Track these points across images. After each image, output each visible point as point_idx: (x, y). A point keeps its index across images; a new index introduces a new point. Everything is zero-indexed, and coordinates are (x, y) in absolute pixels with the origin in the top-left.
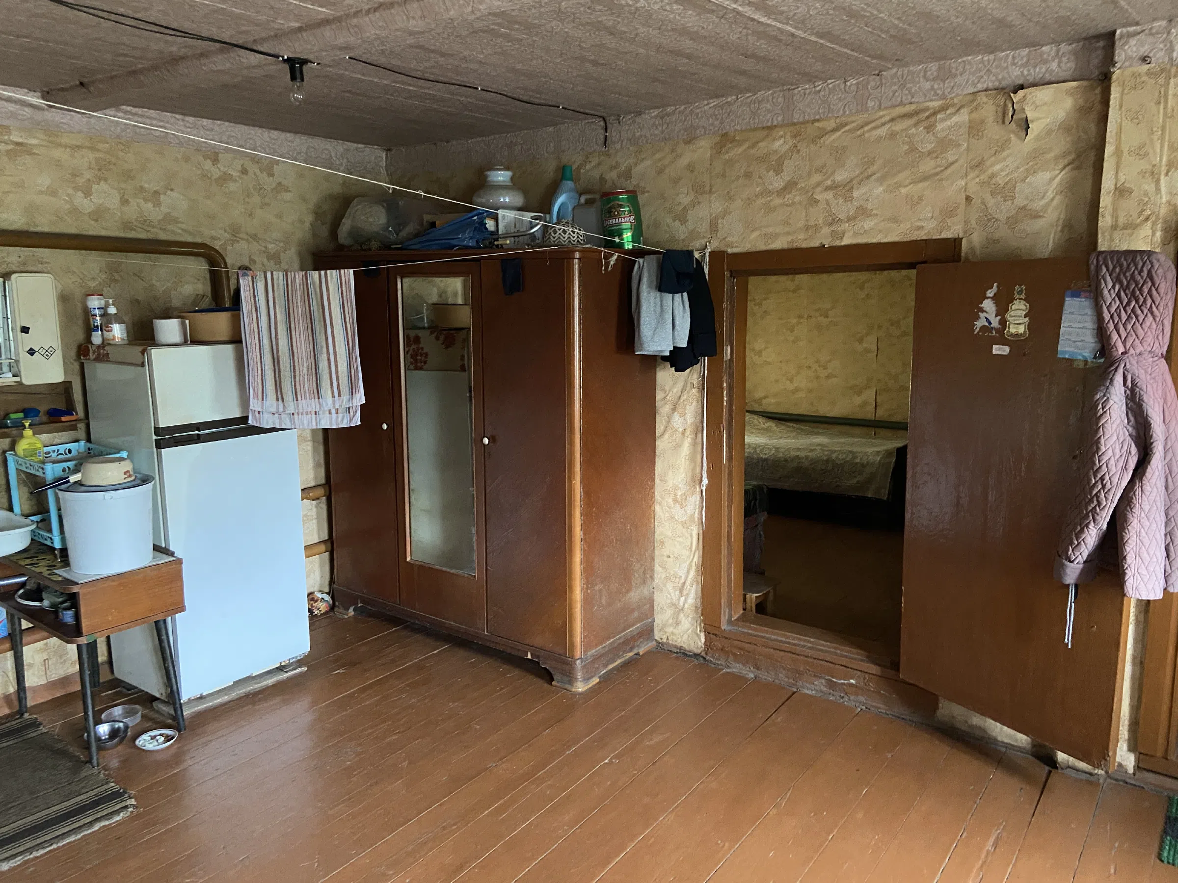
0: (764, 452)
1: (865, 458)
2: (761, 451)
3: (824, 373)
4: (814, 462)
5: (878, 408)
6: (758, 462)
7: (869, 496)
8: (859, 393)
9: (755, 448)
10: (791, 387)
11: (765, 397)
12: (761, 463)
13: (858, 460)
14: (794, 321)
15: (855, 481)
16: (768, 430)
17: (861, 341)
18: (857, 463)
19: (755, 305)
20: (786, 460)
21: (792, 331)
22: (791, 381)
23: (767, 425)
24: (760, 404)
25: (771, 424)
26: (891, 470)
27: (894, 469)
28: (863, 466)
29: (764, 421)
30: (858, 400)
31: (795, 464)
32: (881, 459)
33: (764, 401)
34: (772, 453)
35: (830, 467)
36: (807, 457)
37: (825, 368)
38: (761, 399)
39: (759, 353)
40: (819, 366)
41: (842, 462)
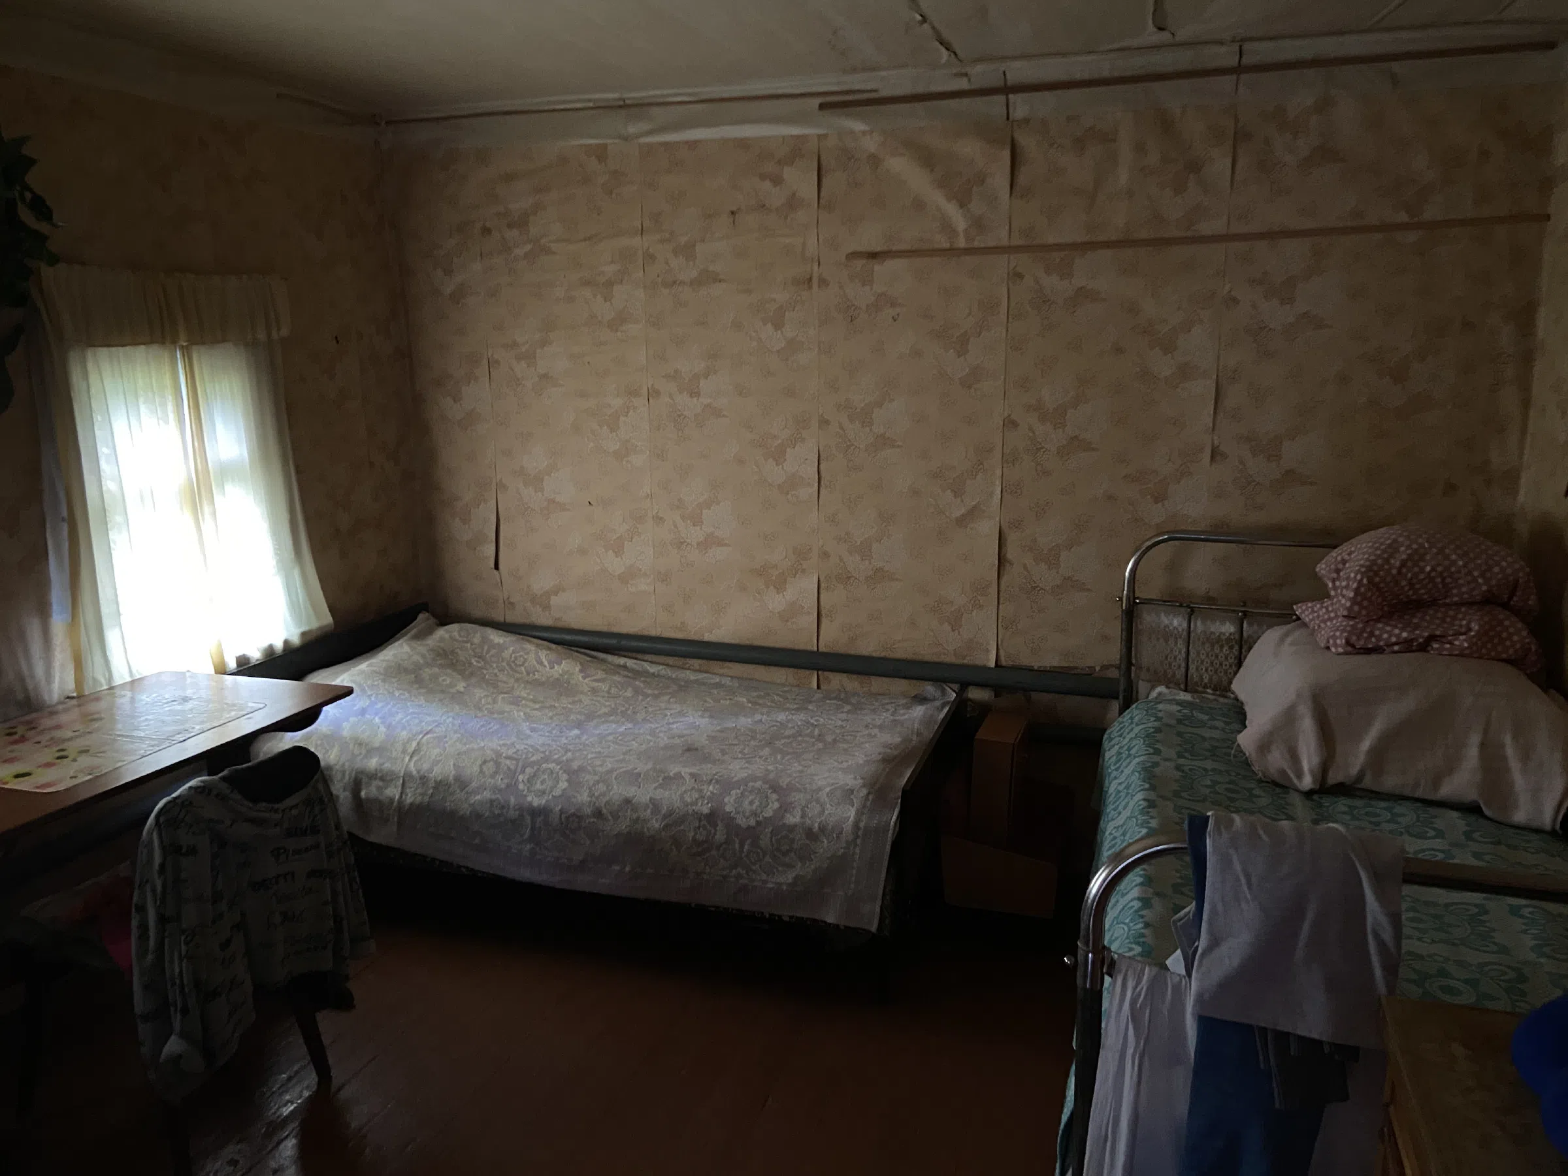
0: (538, 786)
1: (814, 810)
2: (530, 781)
3: (695, 534)
4: (675, 820)
5: (824, 621)
6: (521, 816)
7: (831, 919)
8: (780, 585)
9: (512, 774)
10: (616, 565)
11: (557, 591)
12: (528, 819)
13: (793, 819)
14: (617, 402)
15: (790, 877)
16: (561, 687)
17: (778, 456)
18: (792, 828)
19: (519, 358)
20: (598, 814)
21: (613, 429)
22: (619, 552)
23: (558, 669)
24: (546, 607)
25: (568, 667)
26: (888, 848)
27: (894, 845)
28: (811, 834)
29: (553, 656)
30: (776, 602)
31: (623, 826)
32: (860, 813)
33: (554, 600)
34: (557, 792)
35: (720, 836)
36: (655, 805)
37: (697, 521)
38: (548, 594)
39: (536, 481)
40: (683, 518)
41: (752, 822)
